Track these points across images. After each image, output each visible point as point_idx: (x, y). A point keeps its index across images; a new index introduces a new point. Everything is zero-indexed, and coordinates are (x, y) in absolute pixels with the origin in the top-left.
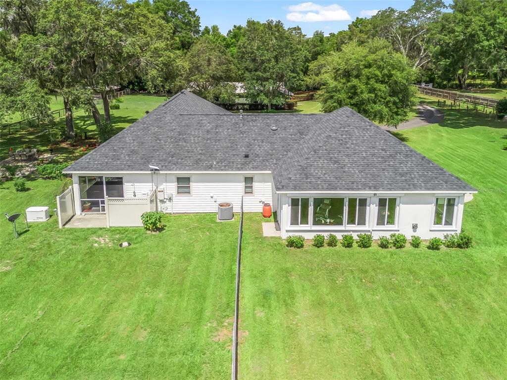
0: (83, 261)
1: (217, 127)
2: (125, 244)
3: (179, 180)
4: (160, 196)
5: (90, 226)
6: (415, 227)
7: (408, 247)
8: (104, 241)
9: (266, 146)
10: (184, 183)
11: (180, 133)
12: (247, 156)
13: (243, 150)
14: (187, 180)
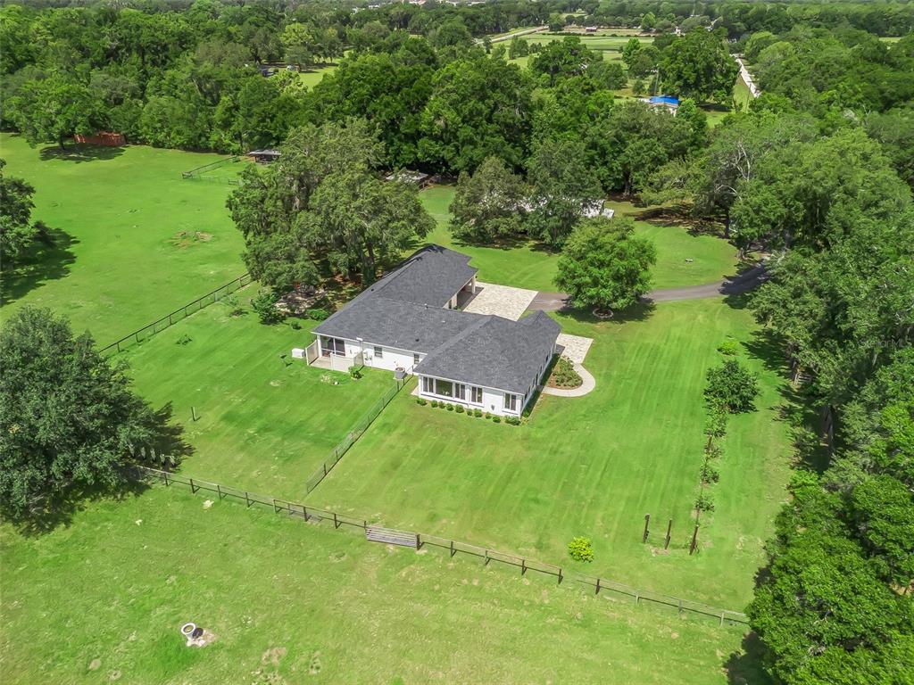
0: (312, 389)
1: (408, 314)
2: (336, 383)
3: (376, 348)
4: (365, 356)
5: (323, 367)
6: (493, 407)
7: (484, 417)
8: (326, 379)
9: (433, 335)
10: (378, 351)
11: (383, 316)
12: (417, 340)
13: (417, 335)
14: (380, 349)
